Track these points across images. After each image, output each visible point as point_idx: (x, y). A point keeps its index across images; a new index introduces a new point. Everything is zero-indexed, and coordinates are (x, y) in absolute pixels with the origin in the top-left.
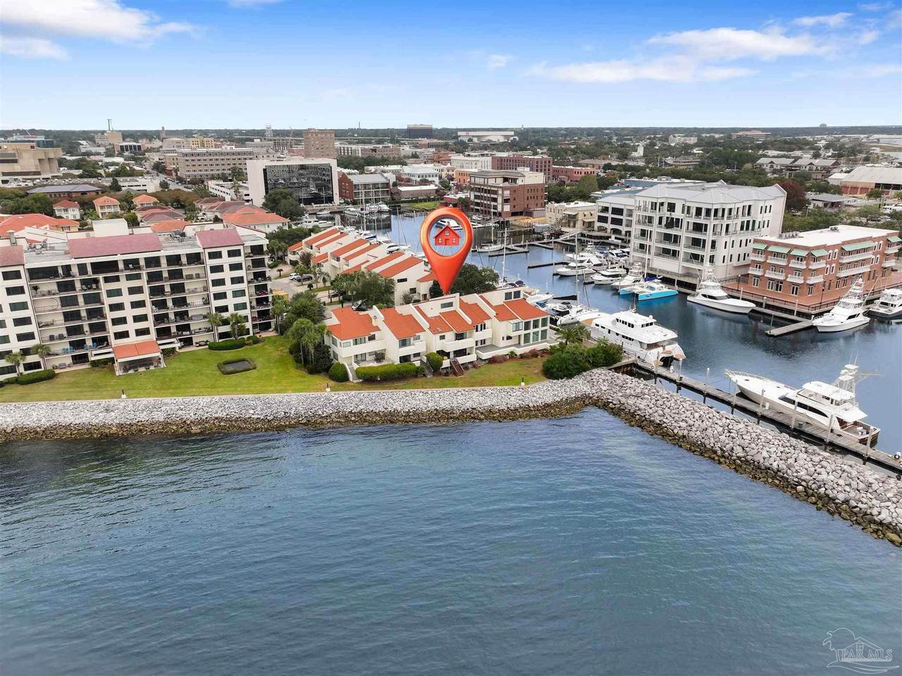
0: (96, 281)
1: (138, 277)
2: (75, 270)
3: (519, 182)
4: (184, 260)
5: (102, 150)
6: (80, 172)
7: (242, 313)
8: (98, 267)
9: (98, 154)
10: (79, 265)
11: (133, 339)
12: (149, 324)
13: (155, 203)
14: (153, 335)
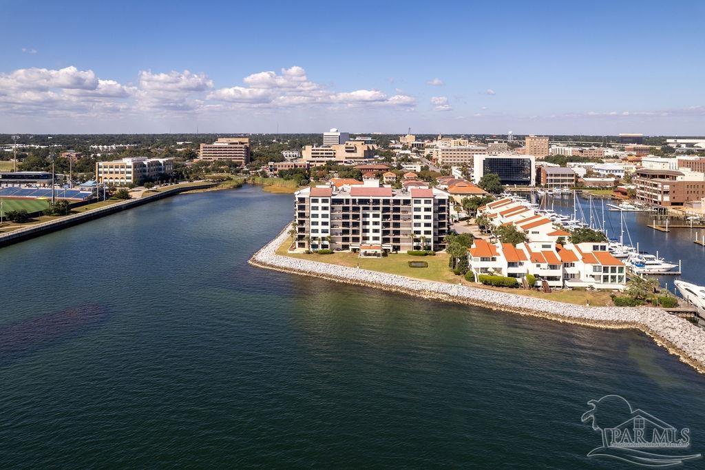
0: (359, 208)
1: (378, 209)
2: (351, 202)
3: (679, 179)
4: (402, 202)
5: (401, 146)
6: (383, 158)
7: (428, 236)
8: (361, 201)
9: (398, 148)
10: (353, 199)
11: (371, 241)
12: (379, 235)
13: (415, 177)
14: (380, 242)
